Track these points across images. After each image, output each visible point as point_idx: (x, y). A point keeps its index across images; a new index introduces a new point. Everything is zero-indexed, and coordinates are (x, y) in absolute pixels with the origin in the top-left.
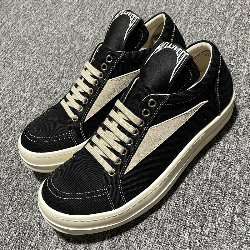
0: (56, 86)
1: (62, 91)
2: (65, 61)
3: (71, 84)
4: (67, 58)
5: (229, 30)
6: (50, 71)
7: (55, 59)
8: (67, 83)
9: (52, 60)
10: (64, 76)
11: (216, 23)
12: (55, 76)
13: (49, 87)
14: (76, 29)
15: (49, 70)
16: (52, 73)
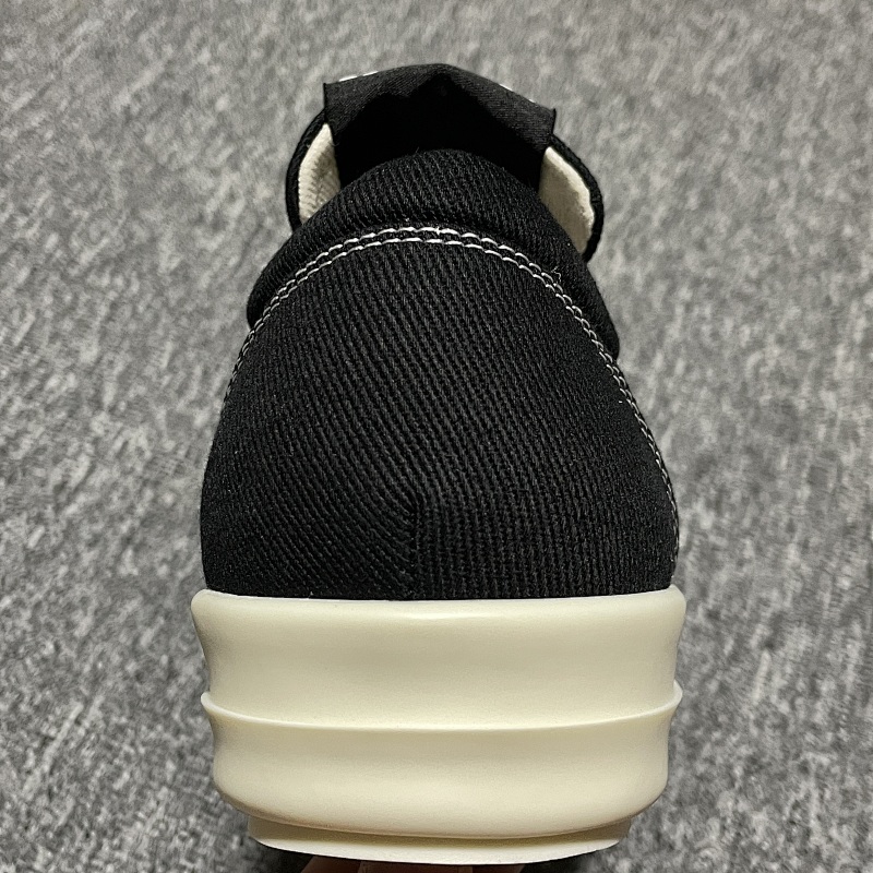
0: (65, 445)
1: (97, 480)
2: (103, 310)
3: (148, 455)
4: (112, 295)
5: (847, 360)
6: (25, 352)
7: (48, 287)
8: (126, 444)
9: (29, 282)
10: (108, 399)
11: (793, 312)
12: (52, 383)
13: (26, 444)
14: (148, 140)
15: (17, 340)
16: (34, 361)
